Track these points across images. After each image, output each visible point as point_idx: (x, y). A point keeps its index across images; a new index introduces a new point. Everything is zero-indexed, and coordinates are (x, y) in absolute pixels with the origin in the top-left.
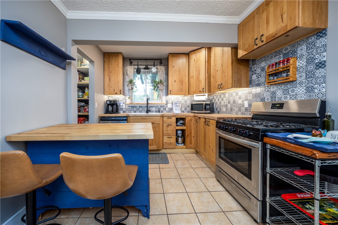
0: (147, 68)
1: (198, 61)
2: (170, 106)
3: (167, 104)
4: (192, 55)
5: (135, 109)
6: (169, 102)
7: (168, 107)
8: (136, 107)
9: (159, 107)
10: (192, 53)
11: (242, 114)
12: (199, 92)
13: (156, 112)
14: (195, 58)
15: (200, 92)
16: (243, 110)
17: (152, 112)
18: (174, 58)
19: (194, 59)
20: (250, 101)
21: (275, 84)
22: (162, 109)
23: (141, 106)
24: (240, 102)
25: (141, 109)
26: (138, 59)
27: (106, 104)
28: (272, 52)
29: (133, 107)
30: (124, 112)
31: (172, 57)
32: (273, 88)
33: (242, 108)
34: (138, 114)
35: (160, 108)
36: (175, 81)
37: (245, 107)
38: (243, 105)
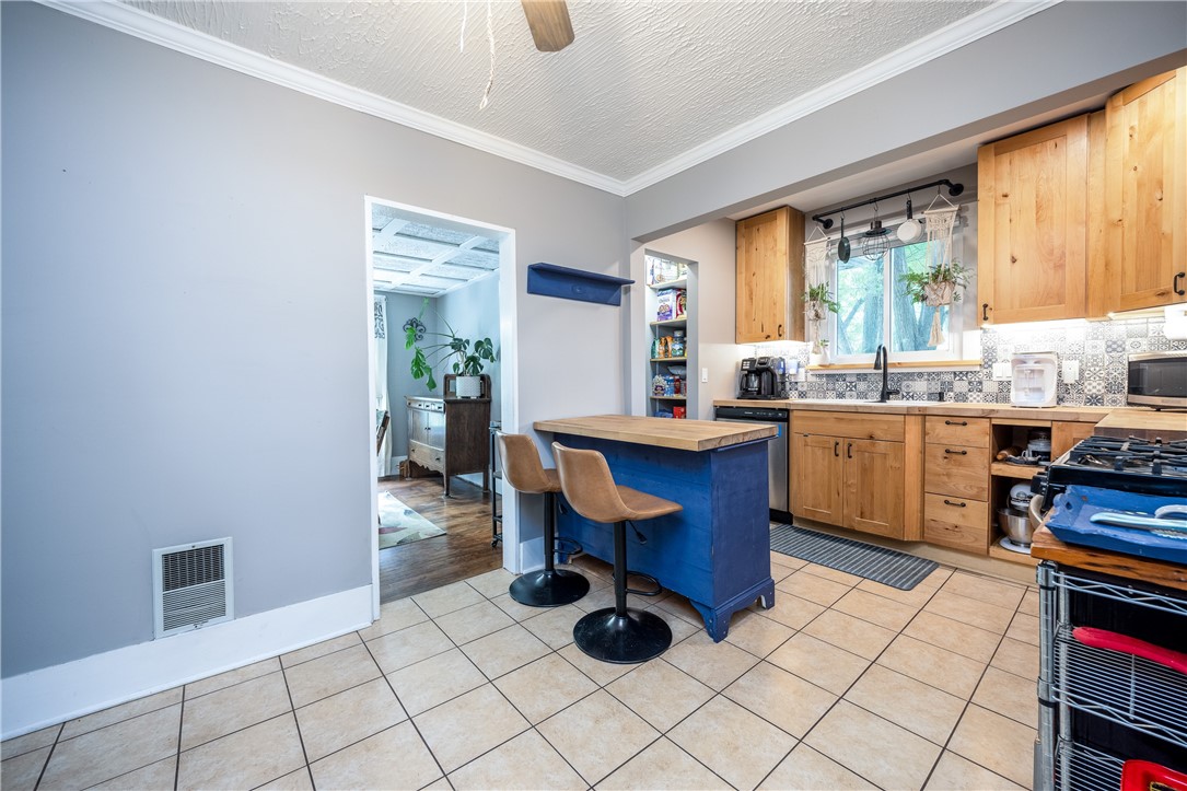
0: (878, 231)
1: (1151, 135)
2: (1001, 370)
3: (988, 363)
4: (1115, 109)
5: (841, 386)
6: (1000, 354)
7: (994, 378)
8: (843, 377)
9: (947, 378)
10: (1119, 99)
12: (1155, 299)
13: (929, 399)
14: (1135, 123)
15: (1162, 294)
17: (913, 397)
18: (1005, 158)
19: (1132, 128)
22: (961, 386)
23: (865, 374)
25: (862, 386)
26: (842, 210)
27: (742, 370)
29: (832, 377)
30: (802, 395)
31: (996, 155)
34: (851, 401)
35: (951, 383)
36: (1014, 260)
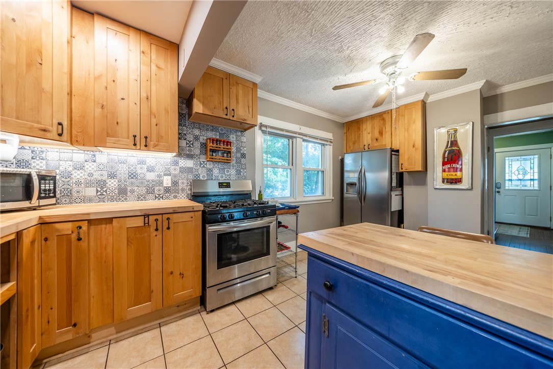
11: (156, 197)
15: (46, 131)
16: (159, 190)
20: (175, 176)
21: (212, 161)
24: (151, 176)
28: (209, 124)
32: (210, 165)
33: (156, 188)
37: (165, 185)
38: (160, 183)
